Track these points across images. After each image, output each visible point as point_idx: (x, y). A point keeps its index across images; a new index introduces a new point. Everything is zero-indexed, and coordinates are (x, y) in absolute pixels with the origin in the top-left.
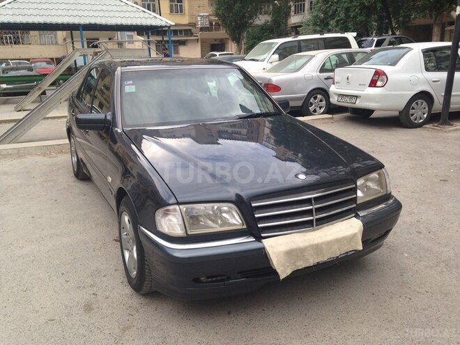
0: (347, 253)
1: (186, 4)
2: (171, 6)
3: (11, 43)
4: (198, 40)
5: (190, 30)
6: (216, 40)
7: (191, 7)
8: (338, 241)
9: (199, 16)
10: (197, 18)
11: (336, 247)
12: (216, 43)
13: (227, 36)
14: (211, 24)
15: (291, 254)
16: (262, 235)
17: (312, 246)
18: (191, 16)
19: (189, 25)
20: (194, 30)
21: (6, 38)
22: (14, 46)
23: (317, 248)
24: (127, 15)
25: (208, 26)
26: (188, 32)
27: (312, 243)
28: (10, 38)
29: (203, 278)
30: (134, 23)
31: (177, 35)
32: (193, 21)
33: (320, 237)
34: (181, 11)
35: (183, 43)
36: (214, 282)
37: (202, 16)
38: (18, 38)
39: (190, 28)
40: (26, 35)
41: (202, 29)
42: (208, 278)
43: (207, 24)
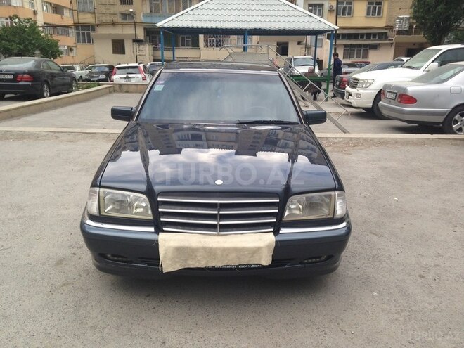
0: (251, 265)
1: (385, 7)
2: (369, 8)
3: (213, 45)
4: (392, 44)
5: (386, 33)
6: (414, 44)
7: (390, 9)
8: (236, 250)
9: (398, 18)
10: (395, 21)
11: (233, 255)
12: (414, 47)
13: (425, 40)
14: (411, 27)
15: (180, 251)
16: (164, 229)
17: (204, 248)
18: (390, 18)
19: (386, 28)
20: (389, 33)
21: (210, 42)
22: (216, 48)
23: (210, 252)
24: (292, 19)
25: (407, 29)
26: (383, 36)
27: (206, 245)
28: (213, 41)
29: (109, 256)
30: (297, 28)
31: (370, 38)
32: (391, 24)
33: (218, 242)
34: (379, 14)
35: (375, 47)
36: (120, 261)
37: (401, 19)
38: (220, 41)
39: (386, 31)
40: (226, 39)
41: (399, 33)
42: (113, 256)
43: (406, 27)
